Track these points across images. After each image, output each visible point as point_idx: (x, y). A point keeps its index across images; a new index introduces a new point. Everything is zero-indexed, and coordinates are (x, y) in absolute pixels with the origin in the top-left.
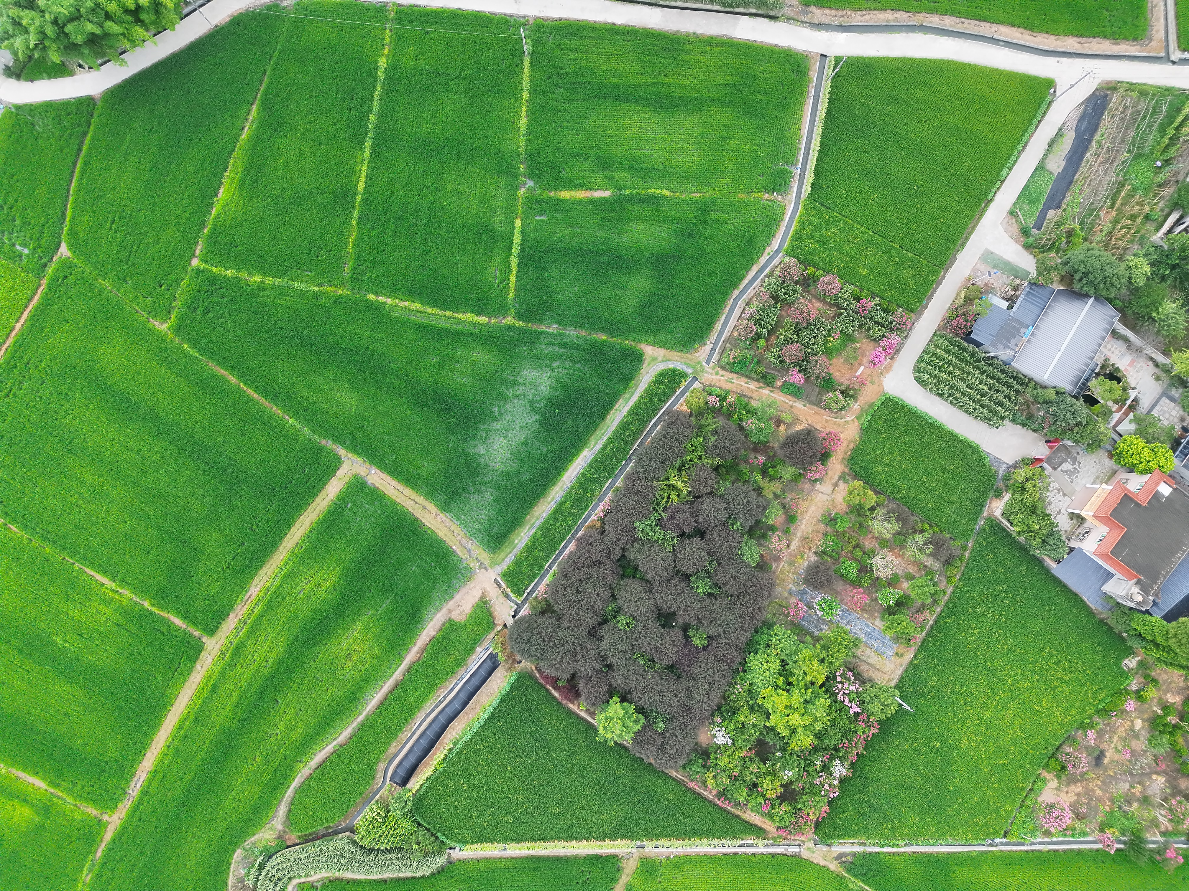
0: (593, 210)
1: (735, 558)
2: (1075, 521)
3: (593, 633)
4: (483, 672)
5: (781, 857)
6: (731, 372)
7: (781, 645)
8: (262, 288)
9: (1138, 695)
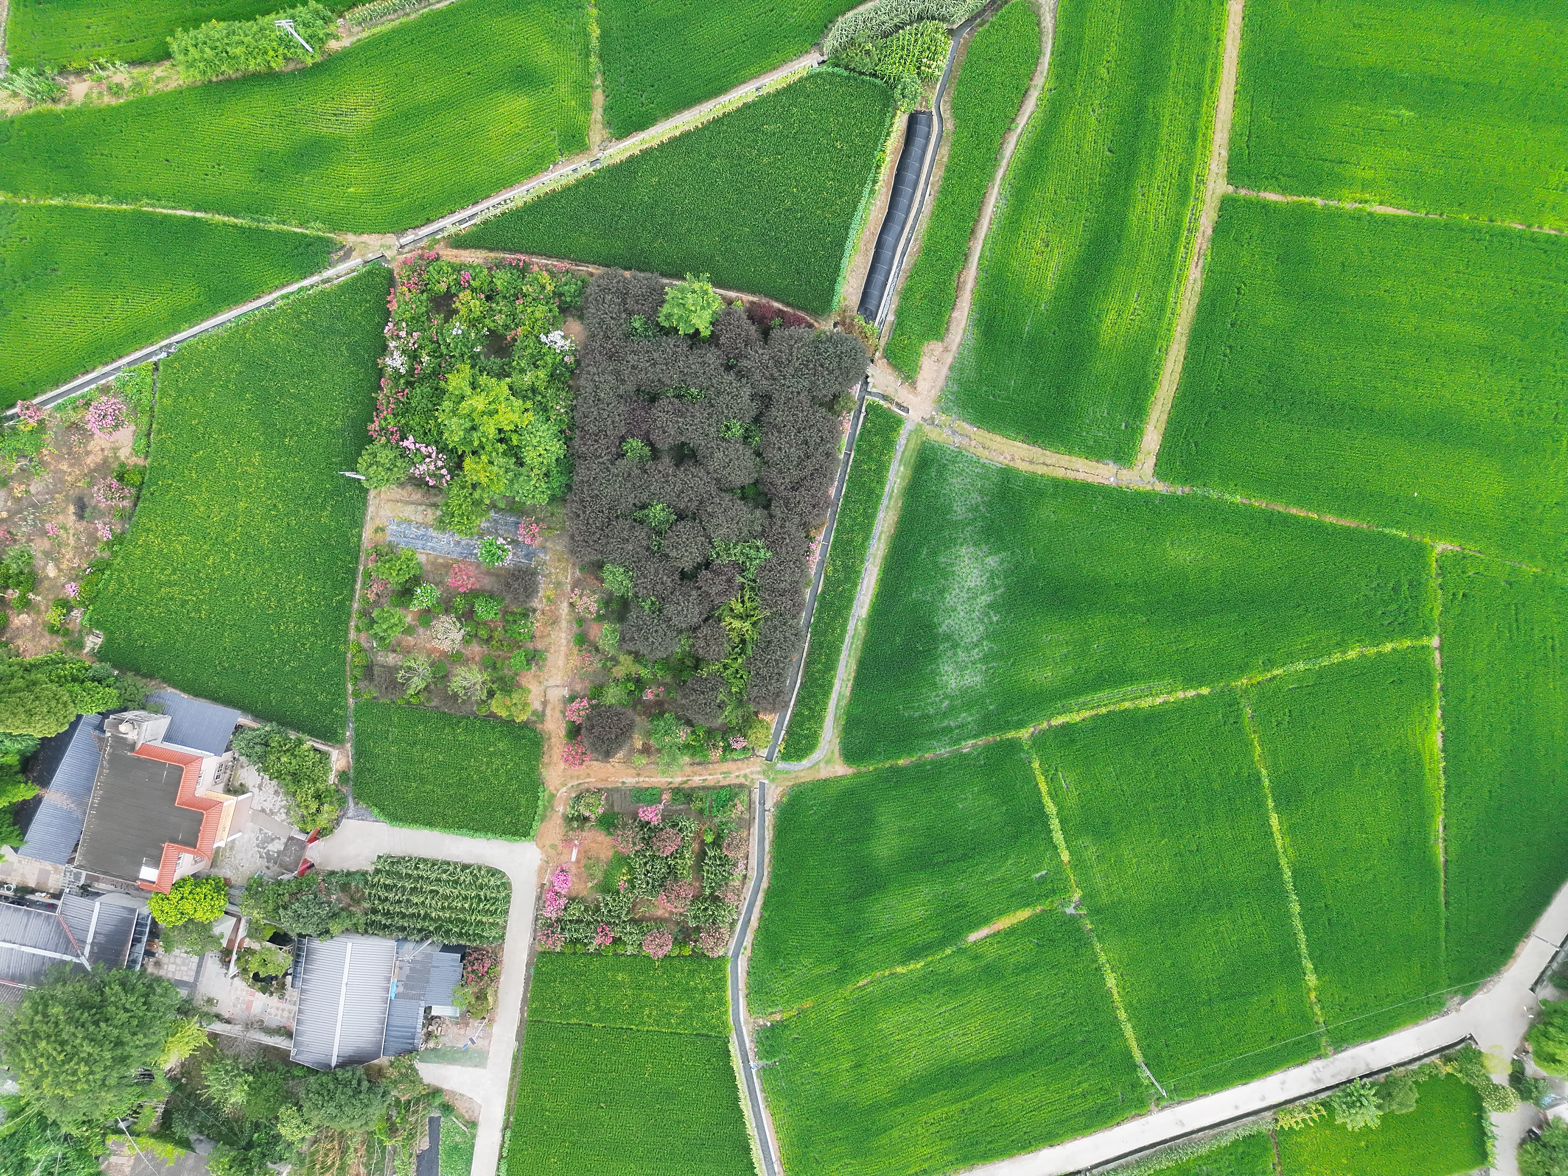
0: (982, 911)
1: (632, 565)
2: (237, 784)
3: (765, 400)
4: (875, 292)
5: (418, 223)
6: (729, 786)
7: (533, 482)
8: (1342, 646)
9: (66, 605)
